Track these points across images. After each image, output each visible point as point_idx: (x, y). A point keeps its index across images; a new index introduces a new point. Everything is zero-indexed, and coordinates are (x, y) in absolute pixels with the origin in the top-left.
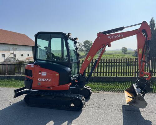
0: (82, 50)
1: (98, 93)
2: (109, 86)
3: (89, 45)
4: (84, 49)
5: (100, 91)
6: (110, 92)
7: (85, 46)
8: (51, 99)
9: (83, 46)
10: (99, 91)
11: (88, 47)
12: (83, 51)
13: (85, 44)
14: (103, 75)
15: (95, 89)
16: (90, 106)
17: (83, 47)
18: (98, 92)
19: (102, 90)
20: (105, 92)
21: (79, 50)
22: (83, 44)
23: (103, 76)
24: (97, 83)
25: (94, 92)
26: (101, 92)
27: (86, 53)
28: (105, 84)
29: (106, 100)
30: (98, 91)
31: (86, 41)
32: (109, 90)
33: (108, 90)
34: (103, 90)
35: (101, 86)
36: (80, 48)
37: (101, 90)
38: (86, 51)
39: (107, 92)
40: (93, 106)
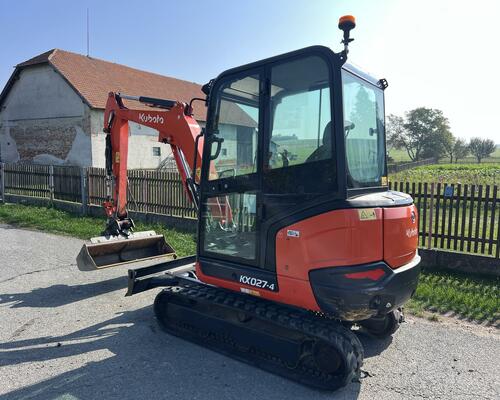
0: (401, 144)
1: (433, 323)
2: (489, 297)
3: (428, 127)
4: (409, 140)
5: (443, 313)
6: (488, 325)
7: (413, 128)
8: (235, 321)
9: (406, 126)
10: (437, 315)
11: (425, 131)
12: (404, 144)
13: (412, 119)
14: (466, 246)
15: (424, 305)
16: (384, 381)
17: (405, 132)
18: (433, 319)
19: (451, 313)
20: (466, 324)
21: (390, 142)
22: (406, 122)
23: (465, 252)
24: (436, 278)
25: (413, 314)
26: (448, 321)
27: (415, 151)
28: (471, 285)
29: (460, 365)
30: (434, 311)
31: (417, 111)
32: (484, 318)
33: (481, 315)
34: (457, 312)
35: (451, 292)
36: (395, 136)
37: (450, 309)
38: (415, 144)
39: (473, 325)
40: (397, 382)
